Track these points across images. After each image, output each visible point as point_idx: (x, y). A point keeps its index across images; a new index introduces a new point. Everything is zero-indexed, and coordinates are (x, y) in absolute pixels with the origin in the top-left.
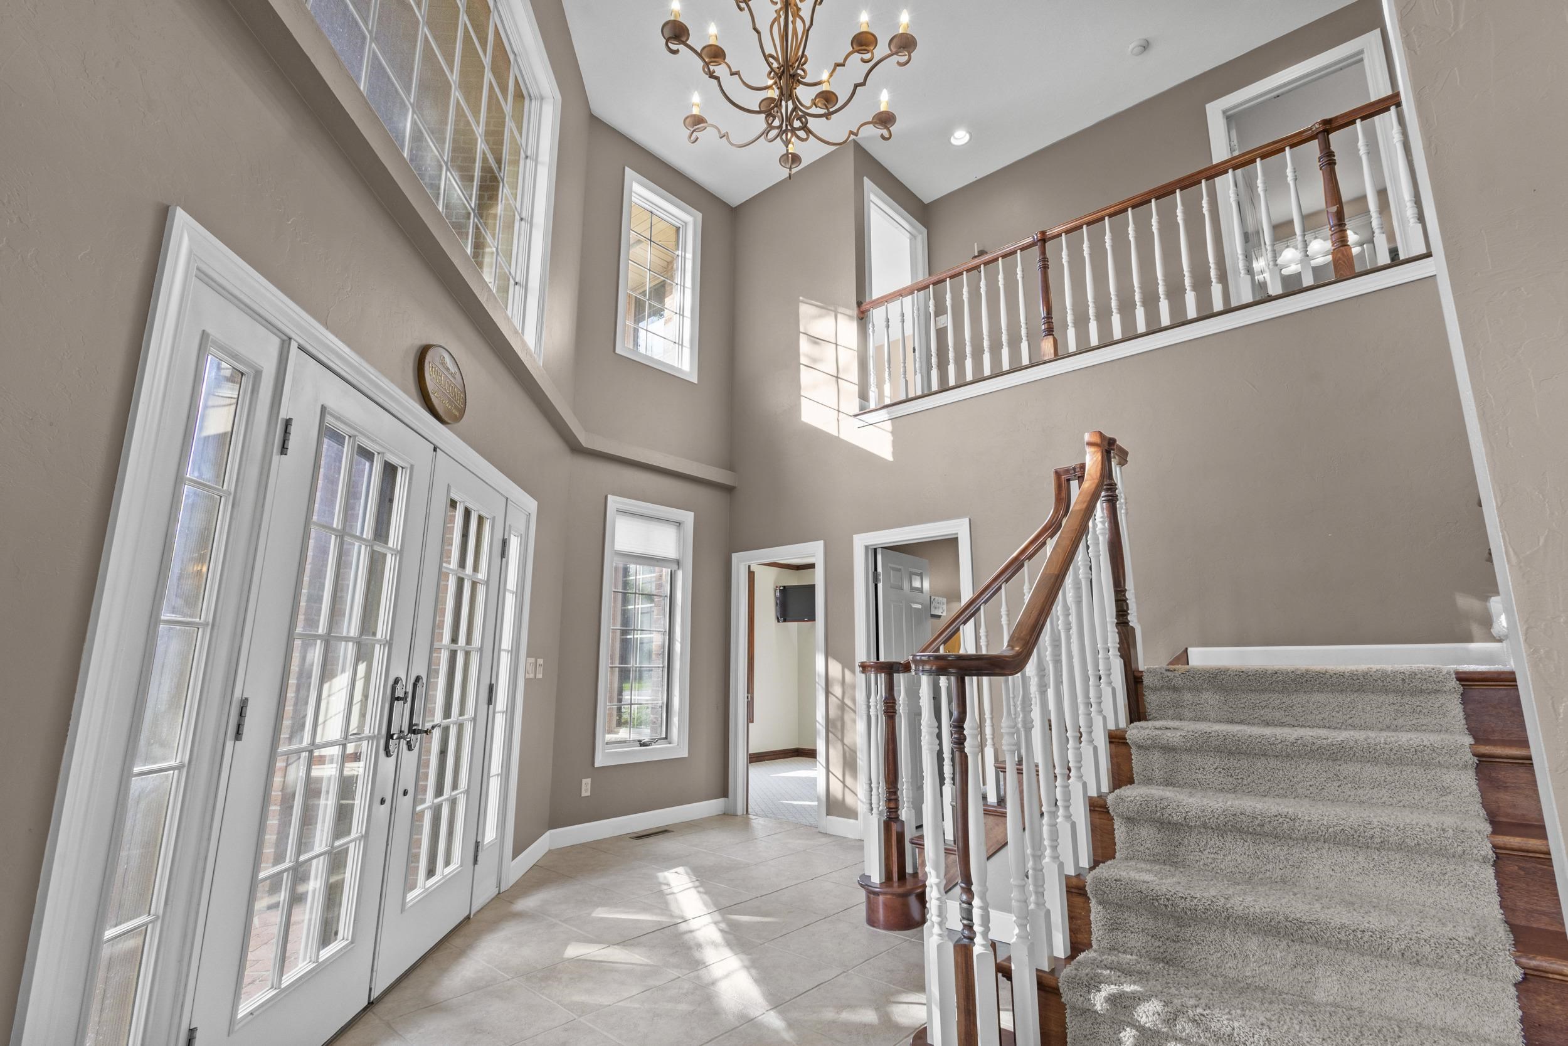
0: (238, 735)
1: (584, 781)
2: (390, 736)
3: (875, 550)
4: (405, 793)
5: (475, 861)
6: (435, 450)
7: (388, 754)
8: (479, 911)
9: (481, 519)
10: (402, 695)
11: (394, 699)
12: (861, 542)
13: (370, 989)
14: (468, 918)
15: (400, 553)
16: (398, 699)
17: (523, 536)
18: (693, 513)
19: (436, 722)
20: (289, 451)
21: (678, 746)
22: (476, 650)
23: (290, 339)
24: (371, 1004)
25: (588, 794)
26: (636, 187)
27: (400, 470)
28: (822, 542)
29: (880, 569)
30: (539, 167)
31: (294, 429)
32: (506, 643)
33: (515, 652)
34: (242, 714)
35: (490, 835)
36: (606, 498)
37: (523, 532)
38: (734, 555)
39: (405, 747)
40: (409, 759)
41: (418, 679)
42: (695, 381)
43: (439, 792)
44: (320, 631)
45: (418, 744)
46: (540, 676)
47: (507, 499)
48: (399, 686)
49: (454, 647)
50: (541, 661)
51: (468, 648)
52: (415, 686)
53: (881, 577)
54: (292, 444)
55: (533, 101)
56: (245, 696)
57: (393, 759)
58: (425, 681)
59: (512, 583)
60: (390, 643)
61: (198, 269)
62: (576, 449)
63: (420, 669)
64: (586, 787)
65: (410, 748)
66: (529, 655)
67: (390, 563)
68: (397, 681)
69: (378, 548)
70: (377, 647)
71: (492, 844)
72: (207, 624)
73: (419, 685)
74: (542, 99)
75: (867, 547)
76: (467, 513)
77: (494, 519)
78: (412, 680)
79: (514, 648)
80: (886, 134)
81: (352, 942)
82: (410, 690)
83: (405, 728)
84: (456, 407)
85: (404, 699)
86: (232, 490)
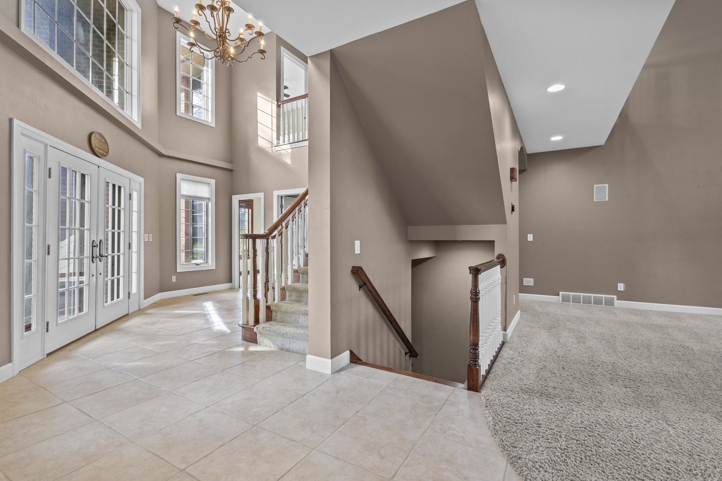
0: (49, 254)
1: (173, 277)
2: (93, 257)
3: (282, 197)
4: (100, 274)
5: (129, 298)
6: (99, 167)
7: (93, 262)
8: (131, 313)
9: (120, 188)
10: (96, 245)
11: (93, 246)
12: (276, 193)
13: (95, 326)
14: (128, 314)
15: (90, 202)
16: (95, 246)
17: (139, 192)
18: (215, 180)
19: (109, 254)
20: (51, 177)
21: (211, 265)
22: (122, 232)
23: (47, 144)
24: (96, 330)
25: (175, 281)
26: (182, 40)
27: (86, 176)
28: (263, 193)
29: (283, 204)
30: (133, 42)
31: (52, 171)
32: (135, 228)
33: (139, 232)
34: (49, 248)
35: (134, 290)
36: (176, 174)
37: (138, 190)
38: (233, 196)
39: (99, 261)
40: (101, 265)
41: (101, 241)
42: (214, 126)
43: (113, 275)
44: (67, 227)
45: (103, 260)
46: (151, 240)
47: (130, 179)
48: (94, 242)
49: (113, 231)
50: (151, 235)
51: (119, 231)
52: (100, 243)
53: (284, 206)
54: (52, 175)
55: (128, 11)
56: (49, 244)
57: (95, 264)
58: (103, 241)
59: (135, 208)
60: (89, 230)
61: (21, 133)
62: (161, 155)
63: (101, 237)
64: (174, 279)
65: (100, 261)
66: (145, 233)
67: (87, 206)
68: (93, 241)
69: (83, 201)
70: (85, 231)
71: (135, 294)
72: (36, 226)
73: (101, 242)
74: (132, 11)
75: (278, 196)
76: (114, 186)
77: (125, 187)
78: (99, 241)
79: (138, 231)
80: (263, 57)
81: (88, 312)
82: (98, 244)
83: (98, 255)
84: (105, 152)
85: (97, 246)
86: (37, 190)
